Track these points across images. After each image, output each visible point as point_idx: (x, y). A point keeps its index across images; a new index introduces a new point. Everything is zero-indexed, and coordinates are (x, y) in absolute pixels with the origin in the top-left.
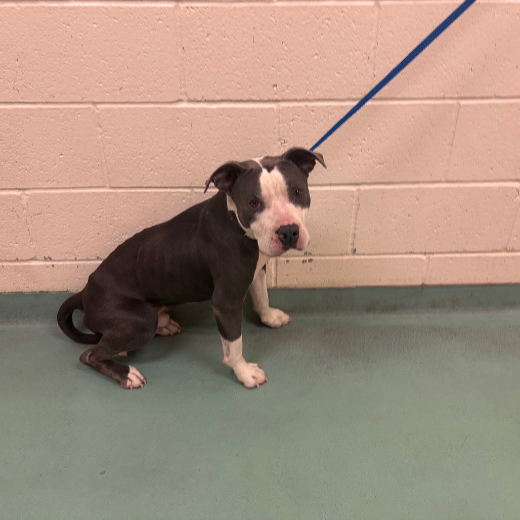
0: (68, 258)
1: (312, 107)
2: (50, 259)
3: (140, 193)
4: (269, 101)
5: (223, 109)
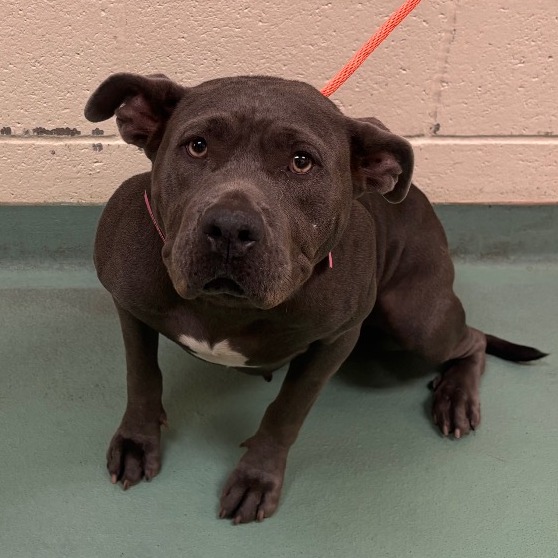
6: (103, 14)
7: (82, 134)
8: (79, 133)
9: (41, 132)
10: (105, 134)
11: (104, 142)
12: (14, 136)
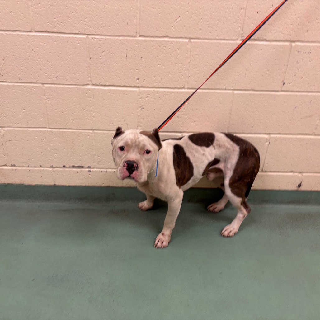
0: (24, 166)
1: (157, 91)
2: (14, 166)
3: (65, 131)
4: (134, 87)
5: (110, 90)
6: (89, 137)
7: (85, 167)
8: (84, 167)
9: (73, 167)
10: (91, 167)
11: (91, 170)
12: (67, 168)
